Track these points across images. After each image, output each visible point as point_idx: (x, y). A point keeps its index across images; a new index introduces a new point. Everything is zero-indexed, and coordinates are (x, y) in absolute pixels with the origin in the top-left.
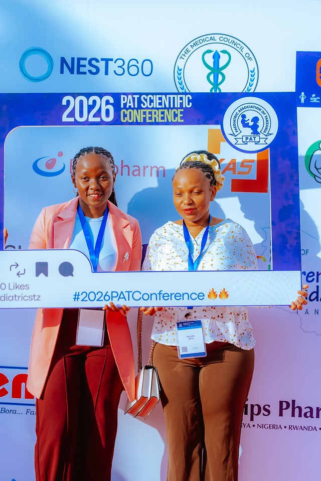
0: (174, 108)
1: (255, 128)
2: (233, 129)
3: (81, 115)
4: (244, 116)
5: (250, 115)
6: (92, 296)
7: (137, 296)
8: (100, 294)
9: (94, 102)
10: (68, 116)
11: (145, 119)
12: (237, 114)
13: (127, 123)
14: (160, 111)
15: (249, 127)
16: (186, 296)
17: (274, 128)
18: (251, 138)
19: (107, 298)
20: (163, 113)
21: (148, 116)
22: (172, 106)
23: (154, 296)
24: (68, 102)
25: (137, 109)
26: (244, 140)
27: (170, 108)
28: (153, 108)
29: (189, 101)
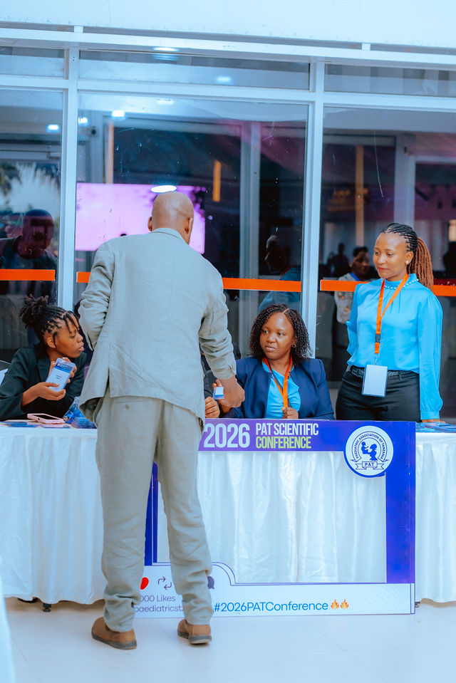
0: (303, 435)
1: (373, 454)
2: (355, 455)
3: (221, 442)
4: (364, 444)
5: (369, 443)
6: (231, 607)
7: (270, 606)
8: (237, 605)
9: (233, 429)
10: (209, 442)
11: (277, 445)
12: (358, 442)
13: (262, 449)
14: (291, 437)
15: (368, 453)
16: (312, 606)
17: (390, 455)
18: (370, 464)
19: (244, 608)
20: (293, 440)
21: (280, 442)
22: (301, 434)
23: (284, 607)
24: (209, 429)
25: (270, 436)
26: (364, 466)
27: (299, 435)
28: (284, 435)
29: (316, 429)
